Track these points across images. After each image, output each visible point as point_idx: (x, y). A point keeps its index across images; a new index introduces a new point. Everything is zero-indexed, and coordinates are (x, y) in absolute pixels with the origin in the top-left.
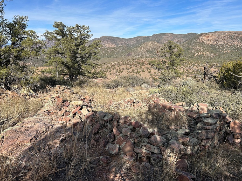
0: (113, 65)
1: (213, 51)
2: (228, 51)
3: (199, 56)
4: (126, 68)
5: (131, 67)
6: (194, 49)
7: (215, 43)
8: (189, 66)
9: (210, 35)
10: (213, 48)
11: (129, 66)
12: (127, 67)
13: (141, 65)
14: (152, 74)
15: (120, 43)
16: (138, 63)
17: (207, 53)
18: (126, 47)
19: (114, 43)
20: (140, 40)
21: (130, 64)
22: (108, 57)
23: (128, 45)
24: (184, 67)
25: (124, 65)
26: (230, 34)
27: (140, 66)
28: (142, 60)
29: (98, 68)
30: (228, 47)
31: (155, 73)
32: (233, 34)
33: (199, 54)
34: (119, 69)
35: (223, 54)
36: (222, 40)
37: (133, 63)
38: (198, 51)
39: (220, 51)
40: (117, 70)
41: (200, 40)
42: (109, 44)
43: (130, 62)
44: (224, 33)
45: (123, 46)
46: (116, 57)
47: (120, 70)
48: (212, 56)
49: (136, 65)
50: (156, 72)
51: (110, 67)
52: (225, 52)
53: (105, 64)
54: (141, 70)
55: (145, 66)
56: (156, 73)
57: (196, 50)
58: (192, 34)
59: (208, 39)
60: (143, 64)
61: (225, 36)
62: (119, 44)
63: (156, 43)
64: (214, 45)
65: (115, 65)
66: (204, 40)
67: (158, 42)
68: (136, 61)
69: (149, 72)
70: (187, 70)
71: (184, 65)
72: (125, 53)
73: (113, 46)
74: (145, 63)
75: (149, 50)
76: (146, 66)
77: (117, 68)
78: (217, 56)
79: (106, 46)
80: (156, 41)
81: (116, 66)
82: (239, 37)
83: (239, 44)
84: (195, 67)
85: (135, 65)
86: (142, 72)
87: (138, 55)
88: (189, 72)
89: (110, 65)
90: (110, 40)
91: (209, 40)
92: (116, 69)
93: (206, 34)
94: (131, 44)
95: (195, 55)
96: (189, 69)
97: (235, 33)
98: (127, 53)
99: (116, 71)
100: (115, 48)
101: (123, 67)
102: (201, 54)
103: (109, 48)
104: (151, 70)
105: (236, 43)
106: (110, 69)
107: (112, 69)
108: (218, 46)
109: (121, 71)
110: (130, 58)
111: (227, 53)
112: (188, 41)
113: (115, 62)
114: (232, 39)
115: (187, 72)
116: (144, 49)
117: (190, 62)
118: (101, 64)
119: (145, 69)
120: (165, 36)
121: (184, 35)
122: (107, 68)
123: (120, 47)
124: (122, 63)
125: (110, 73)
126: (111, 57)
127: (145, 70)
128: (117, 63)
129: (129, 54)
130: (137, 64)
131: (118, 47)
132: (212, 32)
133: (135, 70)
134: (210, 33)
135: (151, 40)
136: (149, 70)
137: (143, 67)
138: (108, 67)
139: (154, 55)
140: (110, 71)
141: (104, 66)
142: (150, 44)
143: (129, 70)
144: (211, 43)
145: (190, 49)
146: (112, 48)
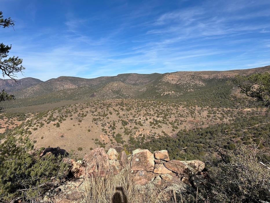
0: (74, 108)
1: (178, 90)
2: (191, 90)
3: (165, 95)
4: (90, 111)
5: (96, 110)
6: (160, 89)
7: (179, 82)
8: (158, 106)
9: (173, 75)
10: (177, 87)
11: (94, 109)
12: (92, 110)
13: (108, 107)
14: (121, 116)
15: (82, 83)
16: (104, 105)
17: (173, 92)
18: (89, 88)
19: (75, 84)
20: (104, 80)
21: (95, 106)
22: (67, 99)
23: (91, 86)
24: (153, 107)
25: (87, 107)
26: (191, 74)
28: (108, 101)
29: (56, 112)
30: (191, 86)
32: (193, 74)
33: (166, 93)
34: (81, 112)
35: (187, 93)
36: (185, 79)
37: (98, 105)
38: (164, 91)
39: (185, 90)
41: (165, 80)
42: (69, 85)
43: (94, 104)
44: (185, 73)
45: (85, 86)
46: (78, 99)
47: (83, 114)
48: (177, 96)
49: (102, 107)
50: (125, 114)
51: (70, 111)
52: (189, 91)
53: (64, 107)
54: (108, 113)
55: (112, 108)
57: (162, 90)
58: (156, 74)
59: (172, 78)
60: (110, 105)
61: (187, 76)
62: (80, 85)
63: (122, 84)
64: (178, 85)
65: (77, 107)
66: (169, 80)
67: (123, 82)
68: (102, 102)
69: (117, 114)
70: (157, 110)
71: (152, 105)
72: (88, 95)
73: (74, 87)
74: (113, 104)
75: (114, 90)
76: (114, 107)
77: (79, 111)
78: (182, 95)
79: (65, 87)
80: (121, 81)
81: (78, 109)
82: (199, 76)
83: (200, 83)
84: (164, 107)
85: (100, 107)
87: (103, 96)
88: (158, 112)
89: (70, 109)
90: (70, 80)
91: (173, 80)
92: (78, 113)
93: (169, 74)
94: (95, 84)
95: (162, 95)
96: (159, 109)
97: (195, 73)
98: (91, 95)
99: (78, 115)
100: (75, 89)
101: (87, 109)
103: (68, 90)
104: (119, 112)
105: (197, 82)
106: (70, 113)
107: (73, 113)
108: (182, 85)
109: (85, 114)
110: (95, 99)
111: (191, 92)
112: (153, 81)
113: (77, 105)
114: (193, 78)
116: (109, 89)
117: (158, 102)
118: (58, 108)
119: (112, 111)
120: (130, 76)
121: (148, 75)
122: (66, 112)
123: (82, 87)
124: (85, 105)
125: (71, 118)
126: (71, 99)
128: (79, 106)
129: (93, 96)
131: (80, 88)
132: (174, 72)
133: (101, 112)
135: (116, 80)
136: (117, 112)
137: (110, 108)
138: (68, 111)
139: (120, 96)
140: (71, 116)
142: (115, 84)
143: (94, 114)
144: (175, 83)
145: (156, 89)
146: (72, 89)
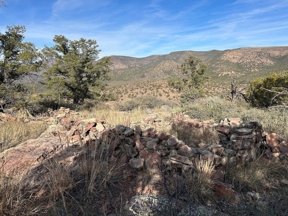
0: (125, 89)
1: (239, 70)
2: (256, 69)
3: (224, 76)
4: (140, 92)
5: (146, 91)
6: (217, 68)
7: (241, 61)
8: (213, 88)
9: (234, 52)
10: (239, 66)
11: (144, 90)
12: (142, 91)
13: (157, 88)
14: (171, 98)
15: (132, 63)
16: (154, 86)
17: (233, 72)
18: (139, 68)
19: (125, 64)
20: (155, 59)
21: (145, 87)
22: (118, 80)
23: (142, 66)
24: (207, 90)
25: (137, 89)
26: (257, 51)
27: (156, 90)
28: (158, 82)
29: (107, 93)
30: (256, 65)
31: (174, 97)
32: (260, 51)
33: (224, 74)
34: (131, 94)
35: (250, 73)
36: (249, 57)
37: (148, 86)
38: (222, 70)
39: (247, 69)
40: (130, 94)
41: (224, 58)
42: (119, 65)
43: (144, 85)
44: (250, 49)
45: (135, 66)
46: (128, 80)
47: (133, 95)
48: (238, 76)
49: (152, 89)
50: (176, 96)
51: (121, 92)
52: (252, 71)
53: (115, 88)
54: (158, 95)
55: (162, 90)
56: (176, 98)
57: (220, 69)
58: (214, 51)
59: (233, 56)
60: (160, 87)
61: (252, 53)
62: (130, 65)
63: (174, 63)
64: (240, 63)
65: (127, 88)
66: (229, 58)
67: (176, 61)
68: (152, 83)
69: (167, 96)
70: (211, 93)
71: (207, 87)
72: (138, 75)
73: (124, 67)
74: (163, 86)
75: (166, 71)
76: (164, 89)
77: (129, 92)
78: (244, 76)
79: (115, 67)
80: (174, 60)
81: (129, 90)
82: (267, 53)
83: (267, 62)
84: (220, 89)
85: (150, 89)
86: (159, 96)
87: (154, 77)
88: (213, 94)
89: (121, 90)
90: (120, 60)
91: (234, 58)
92: (128, 94)
93: (230, 51)
94: (145, 64)
95: (219, 75)
96: (213, 91)
97: (263, 49)
98: (141, 75)
99: (128, 96)
100: (126, 69)
101: (137, 91)
102: (226, 74)
103: (119, 70)
104: (169, 94)
105: (264, 60)
106: (121, 94)
107: (123, 94)
108: (245, 64)
109: (135, 95)
110: (145, 80)
111: (255, 72)
112: (211, 59)
113: (127, 86)
114: (259, 55)
115: (211, 95)
116: (160, 70)
117: (213, 84)
118: (110, 89)
119: (162, 92)
120: (184, 54)
121: (205, 52)
122: (117, 93)
123: (132, 67)
124: (135, 87)
125: (121, 98)
126: (121, 79)
127: (163, 94)
128: (130, 87)
129: (143, 76)
130: (152, 87)
131: (130, 68)
132: (237, 49)
133: (151, 94)
134: (235, 49)
135: (168, 59)
136: (167, 94)
137: (160, 90)
138: (119, 91)
139: (172, 77)
140: (122, 96)
141: (114, 91)
142: (167, 64)
143: (144, 95)
144: (236, 61)
145: (213, 68)
146: (123, 69)
